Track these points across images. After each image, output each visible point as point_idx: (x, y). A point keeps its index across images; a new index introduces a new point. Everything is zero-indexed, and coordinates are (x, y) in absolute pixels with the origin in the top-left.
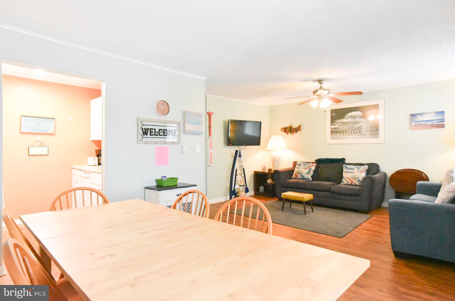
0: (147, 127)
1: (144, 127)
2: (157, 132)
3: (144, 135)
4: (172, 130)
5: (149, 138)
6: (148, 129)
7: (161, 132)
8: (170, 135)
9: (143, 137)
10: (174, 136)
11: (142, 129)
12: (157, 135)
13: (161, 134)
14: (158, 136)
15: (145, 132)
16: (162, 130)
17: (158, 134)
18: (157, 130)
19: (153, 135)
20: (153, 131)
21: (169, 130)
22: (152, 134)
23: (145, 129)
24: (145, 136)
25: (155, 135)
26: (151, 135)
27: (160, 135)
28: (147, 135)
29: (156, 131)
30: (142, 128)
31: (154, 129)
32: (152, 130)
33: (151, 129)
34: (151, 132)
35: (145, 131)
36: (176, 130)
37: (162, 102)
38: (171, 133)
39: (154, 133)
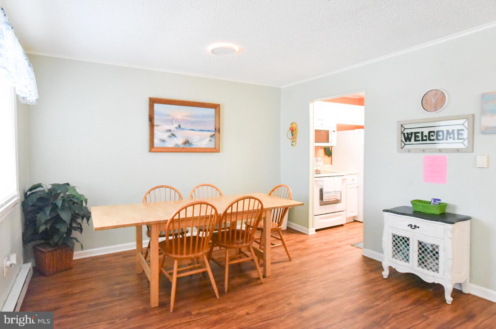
0: (409, 131)
1: (406, 132)
2: (426, 136)
3: (406, 141)
4: (453, 130)
5: (413, 145)
6: (412, 133)
7: (432, 136)
8: (448, 139)
9: (405, 144)
10: (458, 139)
11: (404, 134)
12: (426, 140)
13: (432, 138)
14: (428, 142)
15: (408, 138)
16: (434, 132)
17: (428, 139)
18: (426, 133)
19: (419, 140)
20: (420, 135)
21: (448, 131)
22: (417, 139)
23: (407, 133)
24: (408, 143)
25: (423, 140)
26: (415, 140)
27: (430, 140)
28: (410, 141)
29: (424, 134)
30: (404, 132)
31: (421, 133)
32: (417, 134)
33: (415, 133)
34: (416, 137)
35: (408, 136)
36: (463, 130)
37: (434, 92)
38: (452, 136)
39: (420, 138)
